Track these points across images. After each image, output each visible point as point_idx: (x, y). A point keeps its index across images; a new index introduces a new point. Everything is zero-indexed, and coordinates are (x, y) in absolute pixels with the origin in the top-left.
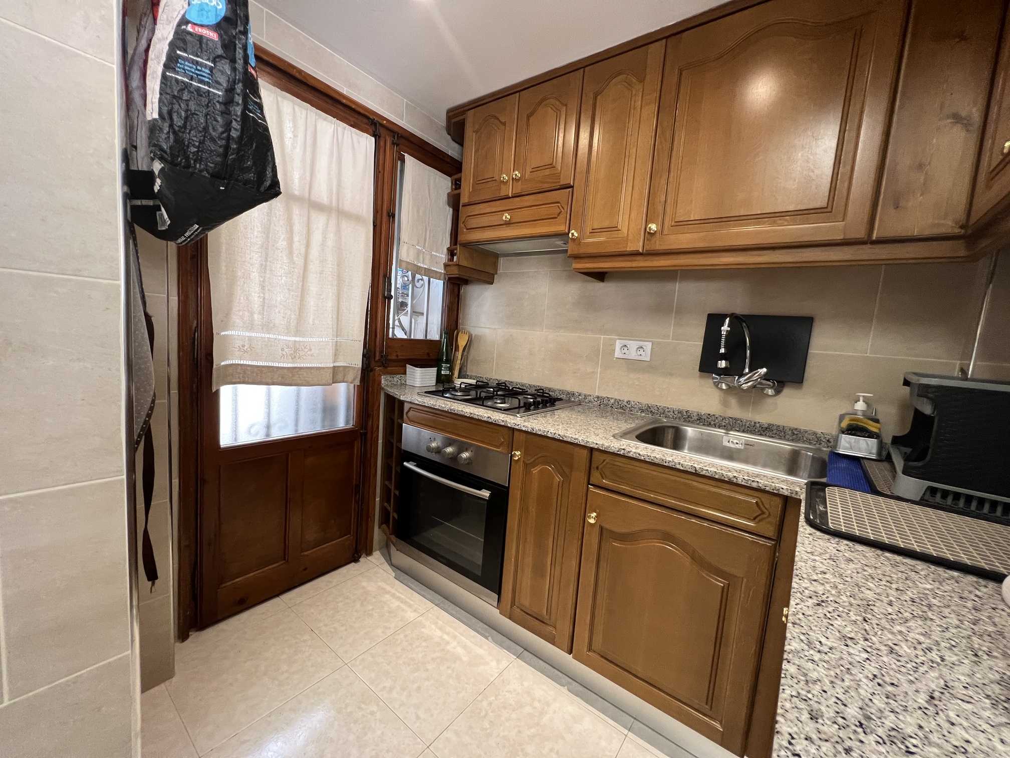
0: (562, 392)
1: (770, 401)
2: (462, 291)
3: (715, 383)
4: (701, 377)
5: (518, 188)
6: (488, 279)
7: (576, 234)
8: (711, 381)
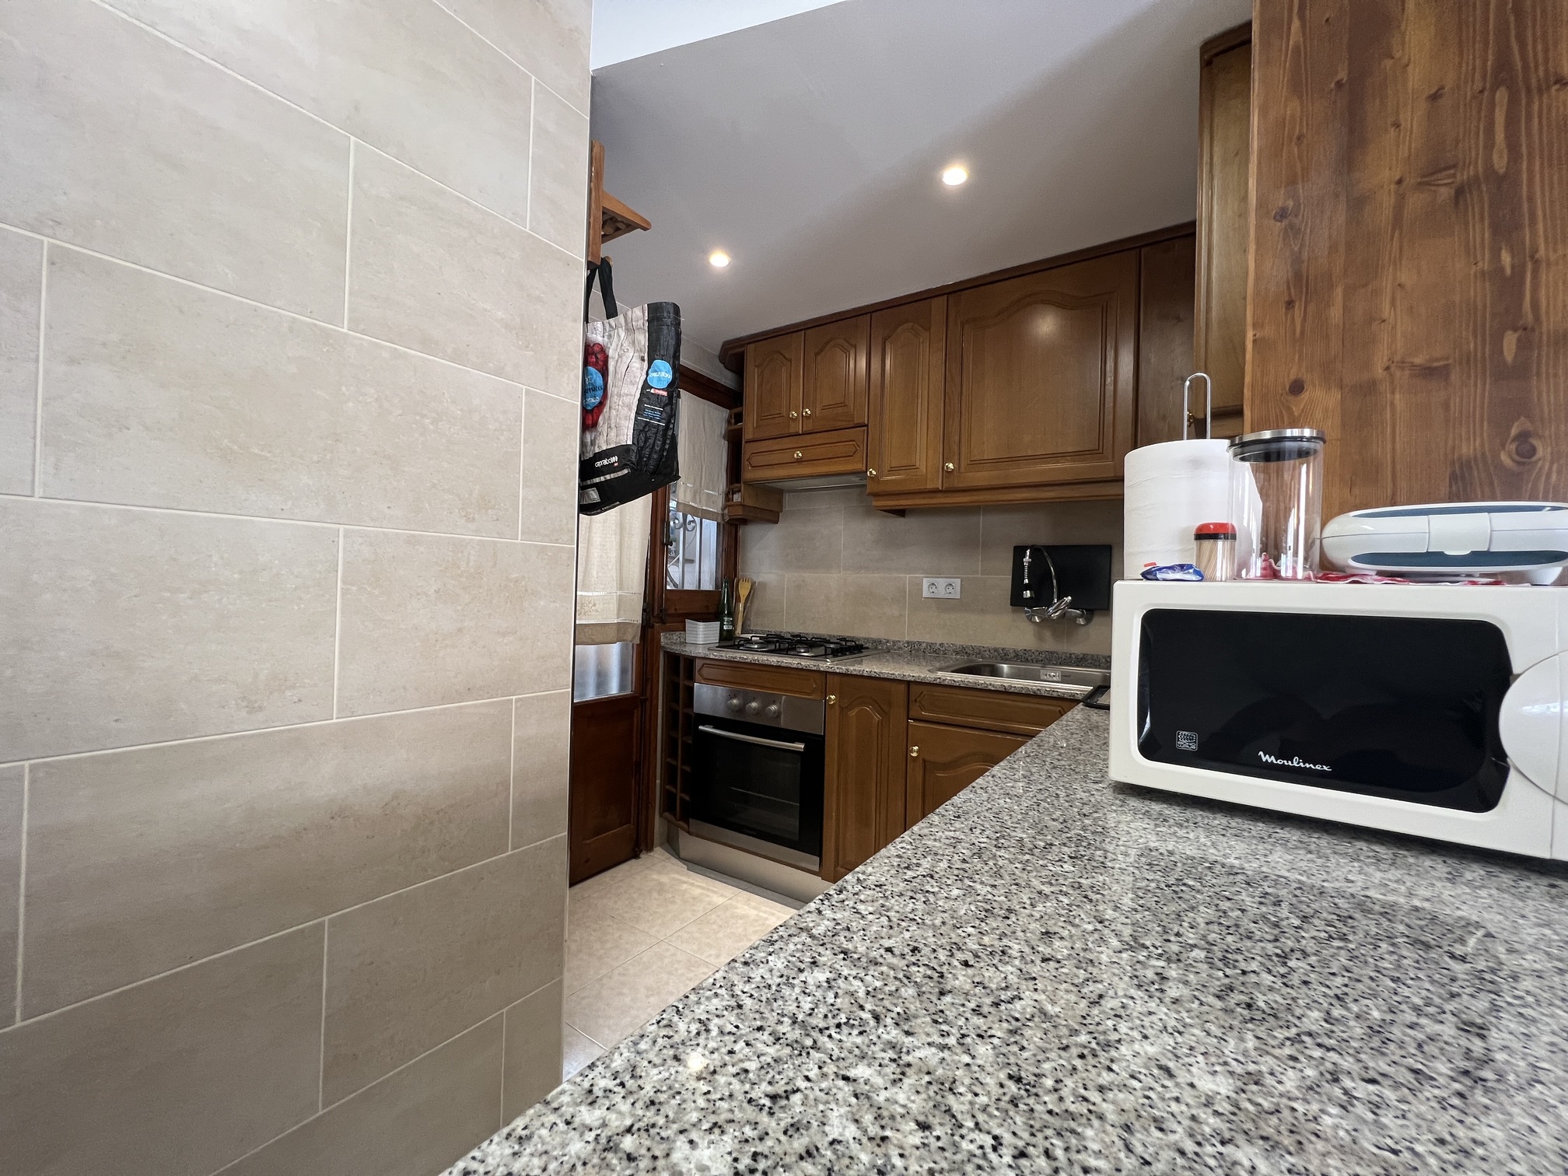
0: (868, 640)
1: (1083, 630)
2: (740, 533)
3: (1028, 617)
4: (1014, 611)
5: (809, 426)
6: (772, 517)
7: (874, 473)
8: (1024, 616)
